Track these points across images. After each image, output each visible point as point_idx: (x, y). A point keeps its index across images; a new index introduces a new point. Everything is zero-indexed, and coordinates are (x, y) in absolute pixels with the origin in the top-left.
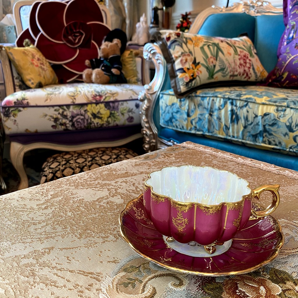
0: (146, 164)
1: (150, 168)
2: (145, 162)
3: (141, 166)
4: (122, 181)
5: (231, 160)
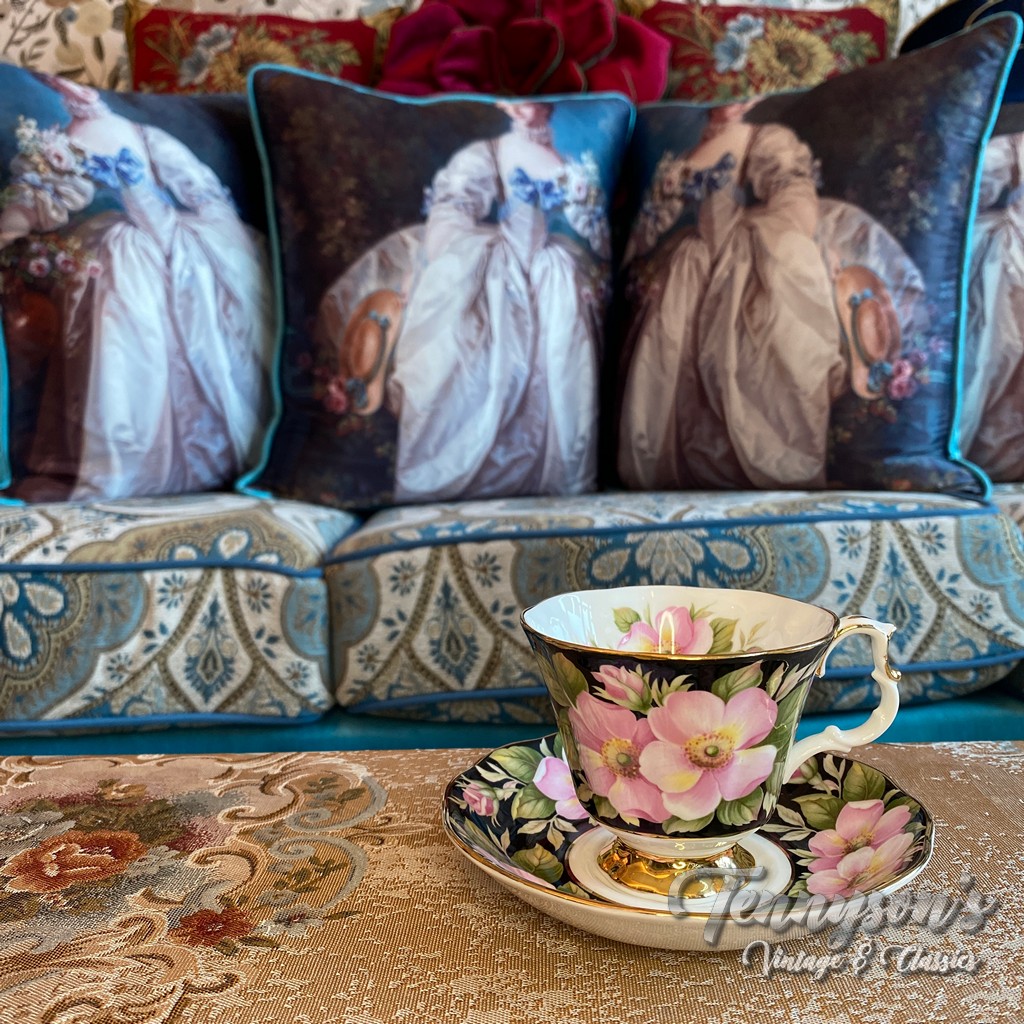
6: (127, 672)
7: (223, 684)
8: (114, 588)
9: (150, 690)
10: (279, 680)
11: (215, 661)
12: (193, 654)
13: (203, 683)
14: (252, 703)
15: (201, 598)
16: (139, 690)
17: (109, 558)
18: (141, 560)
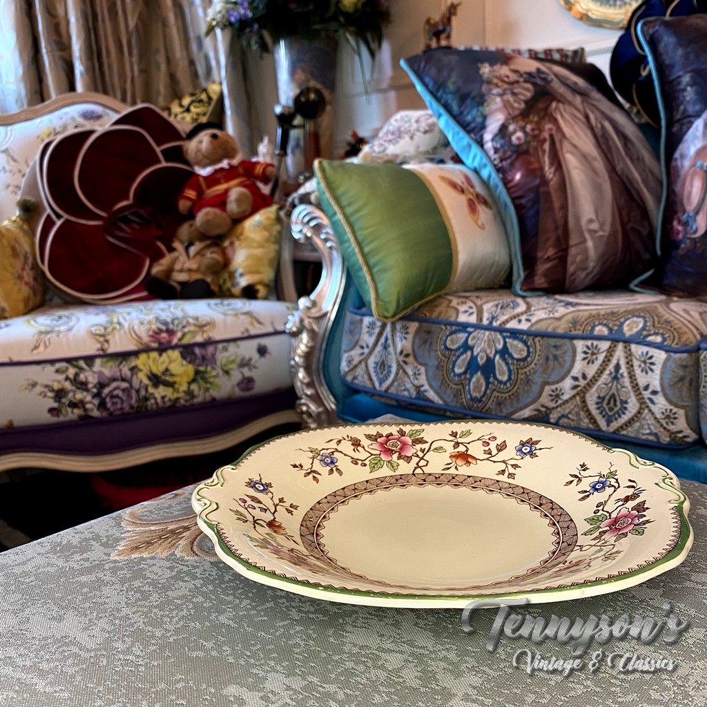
6: (560, 399)
7: (620, 416)
8: (555, 346)
9: (573, 412)
10: (656, 418)
11: (615, 401)
12: (602, 395)
13: (607, 414)
14: (638, 431)
15: (609, 360)
16: (567, 412)
17: (555, 328)
18: (573, 332)
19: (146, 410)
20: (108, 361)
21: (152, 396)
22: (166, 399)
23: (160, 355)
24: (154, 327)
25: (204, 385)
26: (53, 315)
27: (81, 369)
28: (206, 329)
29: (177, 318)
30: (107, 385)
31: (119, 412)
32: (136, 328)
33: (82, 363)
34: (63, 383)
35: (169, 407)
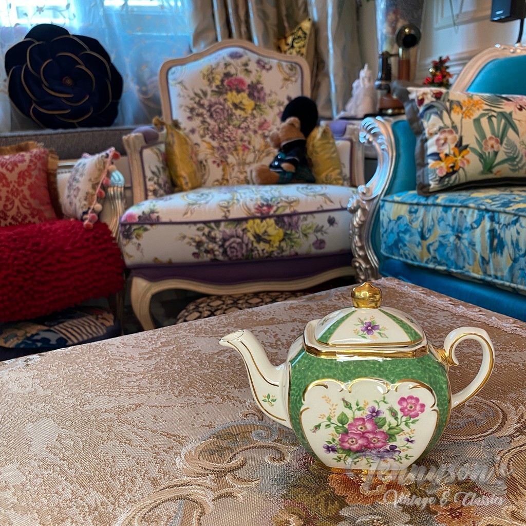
0: (307, 308)
1: (309, 314)
2: (306, 305)
3: (297, 310)
4: (262, 330)
5: (446, 309)
19: (252, 258)
20: (228, 224)
21: (255, 249)
22: (265, 251)
23: (262, 222)
24: (259, 203)
25: (290, 244)
26: (198, 193)
27: (212, 229)
28: (292, 205)
29: (275, 197)
30: (228, 240)
31: (234, 258)
32: (247, 203)
33: (213, 225)
34: (201, 237)
35: (267, 257)
